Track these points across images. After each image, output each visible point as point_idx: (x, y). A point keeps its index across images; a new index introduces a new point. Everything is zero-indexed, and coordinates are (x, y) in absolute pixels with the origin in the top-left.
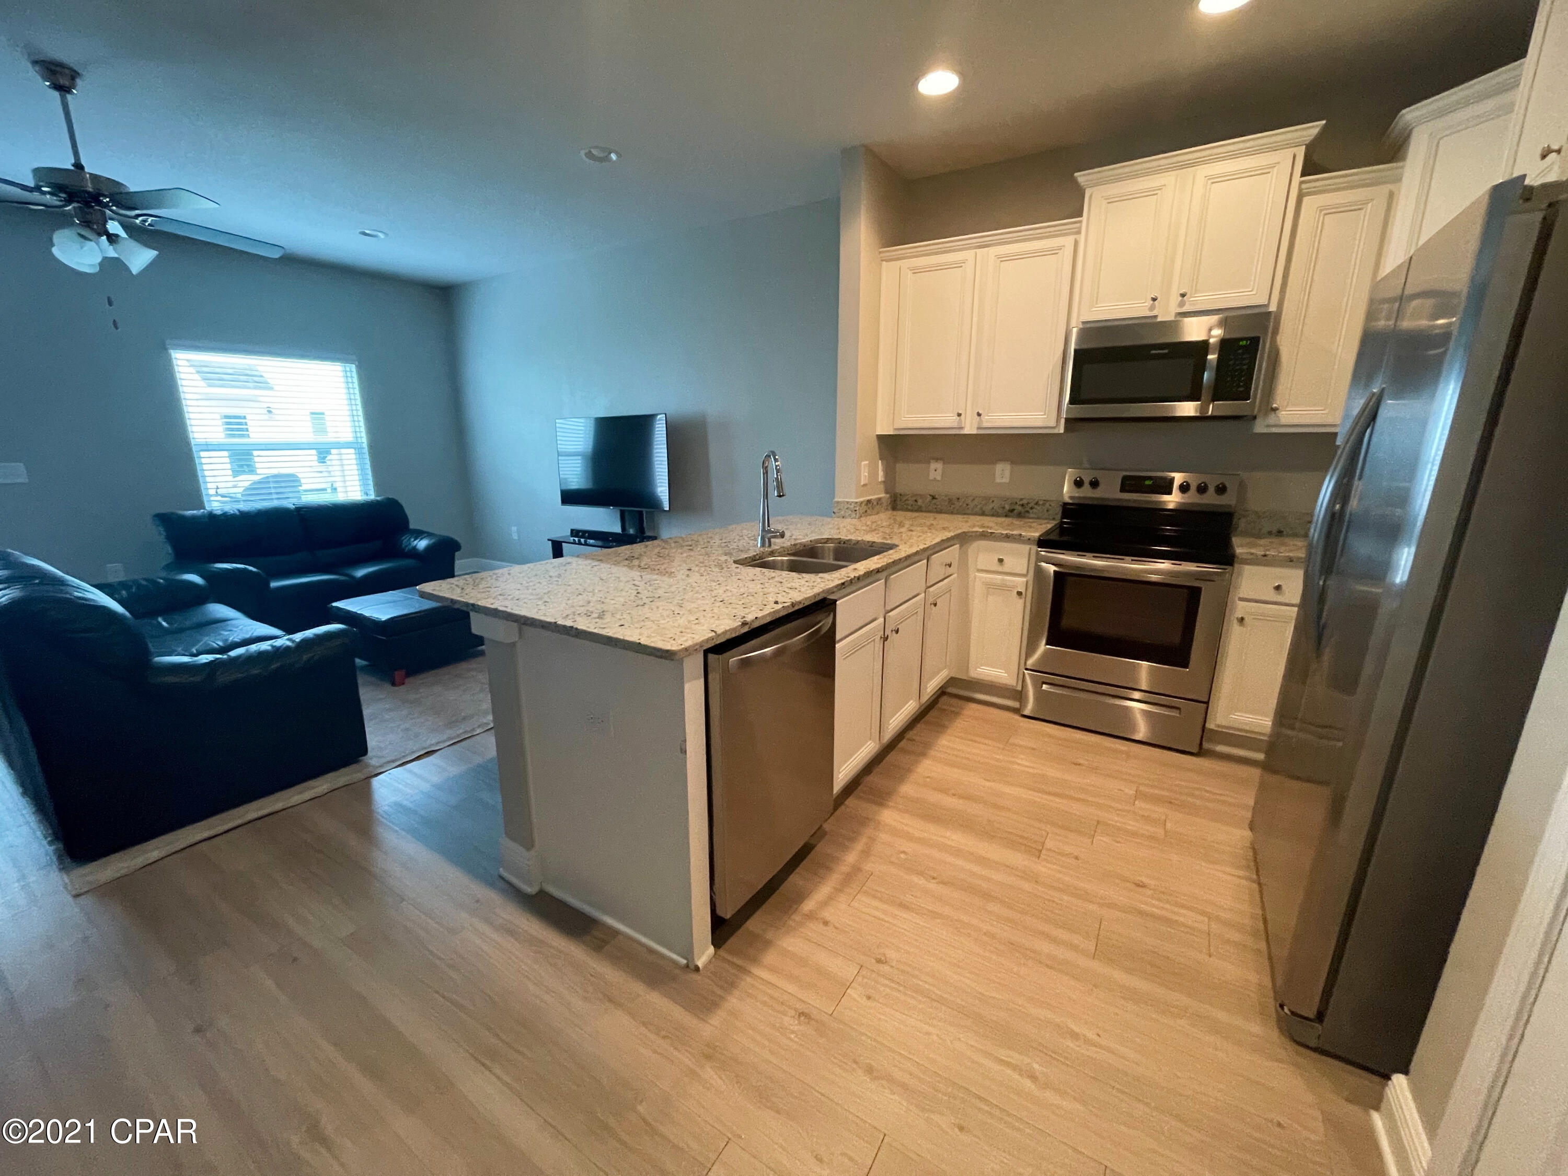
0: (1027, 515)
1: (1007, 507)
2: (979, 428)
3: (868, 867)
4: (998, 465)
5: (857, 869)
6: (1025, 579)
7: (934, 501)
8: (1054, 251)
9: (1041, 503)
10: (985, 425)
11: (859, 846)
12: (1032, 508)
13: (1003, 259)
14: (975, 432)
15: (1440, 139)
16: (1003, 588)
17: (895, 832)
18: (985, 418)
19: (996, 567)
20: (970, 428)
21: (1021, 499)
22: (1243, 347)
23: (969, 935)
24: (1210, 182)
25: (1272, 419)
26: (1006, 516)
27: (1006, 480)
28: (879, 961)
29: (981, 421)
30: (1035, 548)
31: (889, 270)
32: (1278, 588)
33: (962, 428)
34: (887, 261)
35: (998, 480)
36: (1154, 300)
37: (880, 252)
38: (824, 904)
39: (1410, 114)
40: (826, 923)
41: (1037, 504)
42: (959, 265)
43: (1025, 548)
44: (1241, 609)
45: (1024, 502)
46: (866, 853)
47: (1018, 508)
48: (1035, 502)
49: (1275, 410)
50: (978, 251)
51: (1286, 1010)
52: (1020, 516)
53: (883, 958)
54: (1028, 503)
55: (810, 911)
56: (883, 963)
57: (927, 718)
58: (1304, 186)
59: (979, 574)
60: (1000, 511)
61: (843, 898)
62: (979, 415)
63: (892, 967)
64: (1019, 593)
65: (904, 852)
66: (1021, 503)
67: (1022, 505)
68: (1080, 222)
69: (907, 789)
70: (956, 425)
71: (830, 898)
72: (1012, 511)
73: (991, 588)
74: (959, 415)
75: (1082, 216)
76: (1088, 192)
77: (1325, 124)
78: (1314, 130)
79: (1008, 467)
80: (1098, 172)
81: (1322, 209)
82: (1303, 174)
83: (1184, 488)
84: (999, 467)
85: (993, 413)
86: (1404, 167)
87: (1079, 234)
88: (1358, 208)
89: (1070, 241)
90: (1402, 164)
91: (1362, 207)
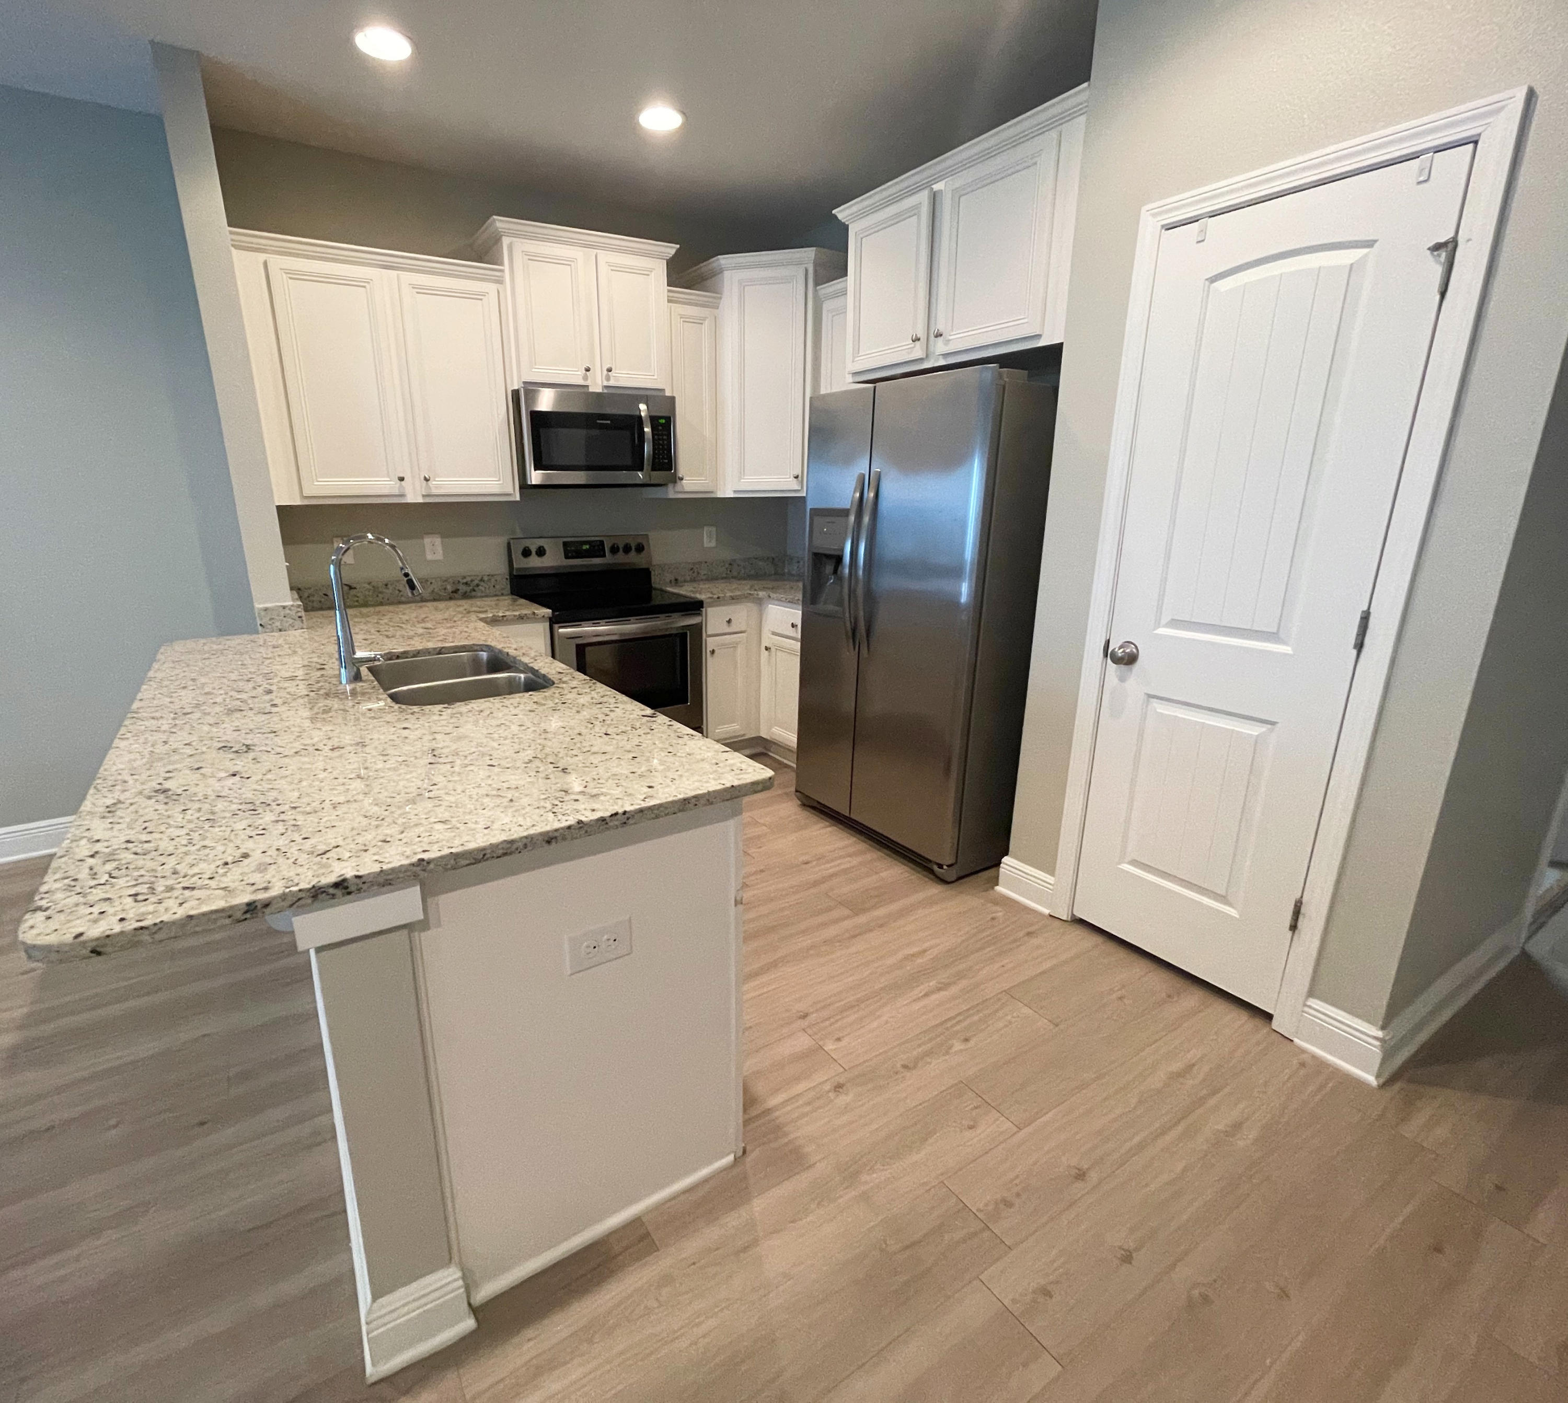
0: (473, 593)
1: (450, 588)
2: (428, 496)
4: (424, 539)
7: (353, 592)
8: (478, 297)
9: (486, 578)
10: (435, 491)
12: (478, 585)
13: (416, 289)
14: (420, 500)
15: (745, 284)
18: (432, 483)
20: (414, 496)
21: (464, 577)
22: (662, 424)
24: (610, 268)
25: (678, 487)
26: (451, 599)
27: (439, 556)
28: (804, 1017)
29: (428, 487)
30: (548, 625)
32: (729, 621)
33: (404, 496)
35: (429, 557)
36: (588, 370)
37: (231, 233)
39: (724, 260)
41: (482, 580)
42: (362, 284)
43: (542, 627)
44: (710, 643)
45: (468, 579)
47: (463, 588)
48: (479, 578)
49: (680, 479)
50: (383, 271)
51: (944, 867)
52: (466, 596)
53: (802, 1014)
54: (472, 581)
56: (807, 1016)
58: (670, 294)
60: (442, 593)
62: (427, 480)
66: (465, 581)
67: (466, 583)
68: (502, 271)
70: (396, 492)
72: (456, 591)
74: (401, 479)
75: (502, 264)
76: (506, 241)
77: (678, 246)
78: (671, 249)
79: (438, 541)
80: (515, 223)
81: (681, 318)
82: (668, 285)
83: (614, 550)
84: (427, 541)
85: (441, 477)
86: (721, 298)
87: (500, 281)
88: (700, 322)
89: (491, 288)
90: (719, 296)
91: (702, 324)
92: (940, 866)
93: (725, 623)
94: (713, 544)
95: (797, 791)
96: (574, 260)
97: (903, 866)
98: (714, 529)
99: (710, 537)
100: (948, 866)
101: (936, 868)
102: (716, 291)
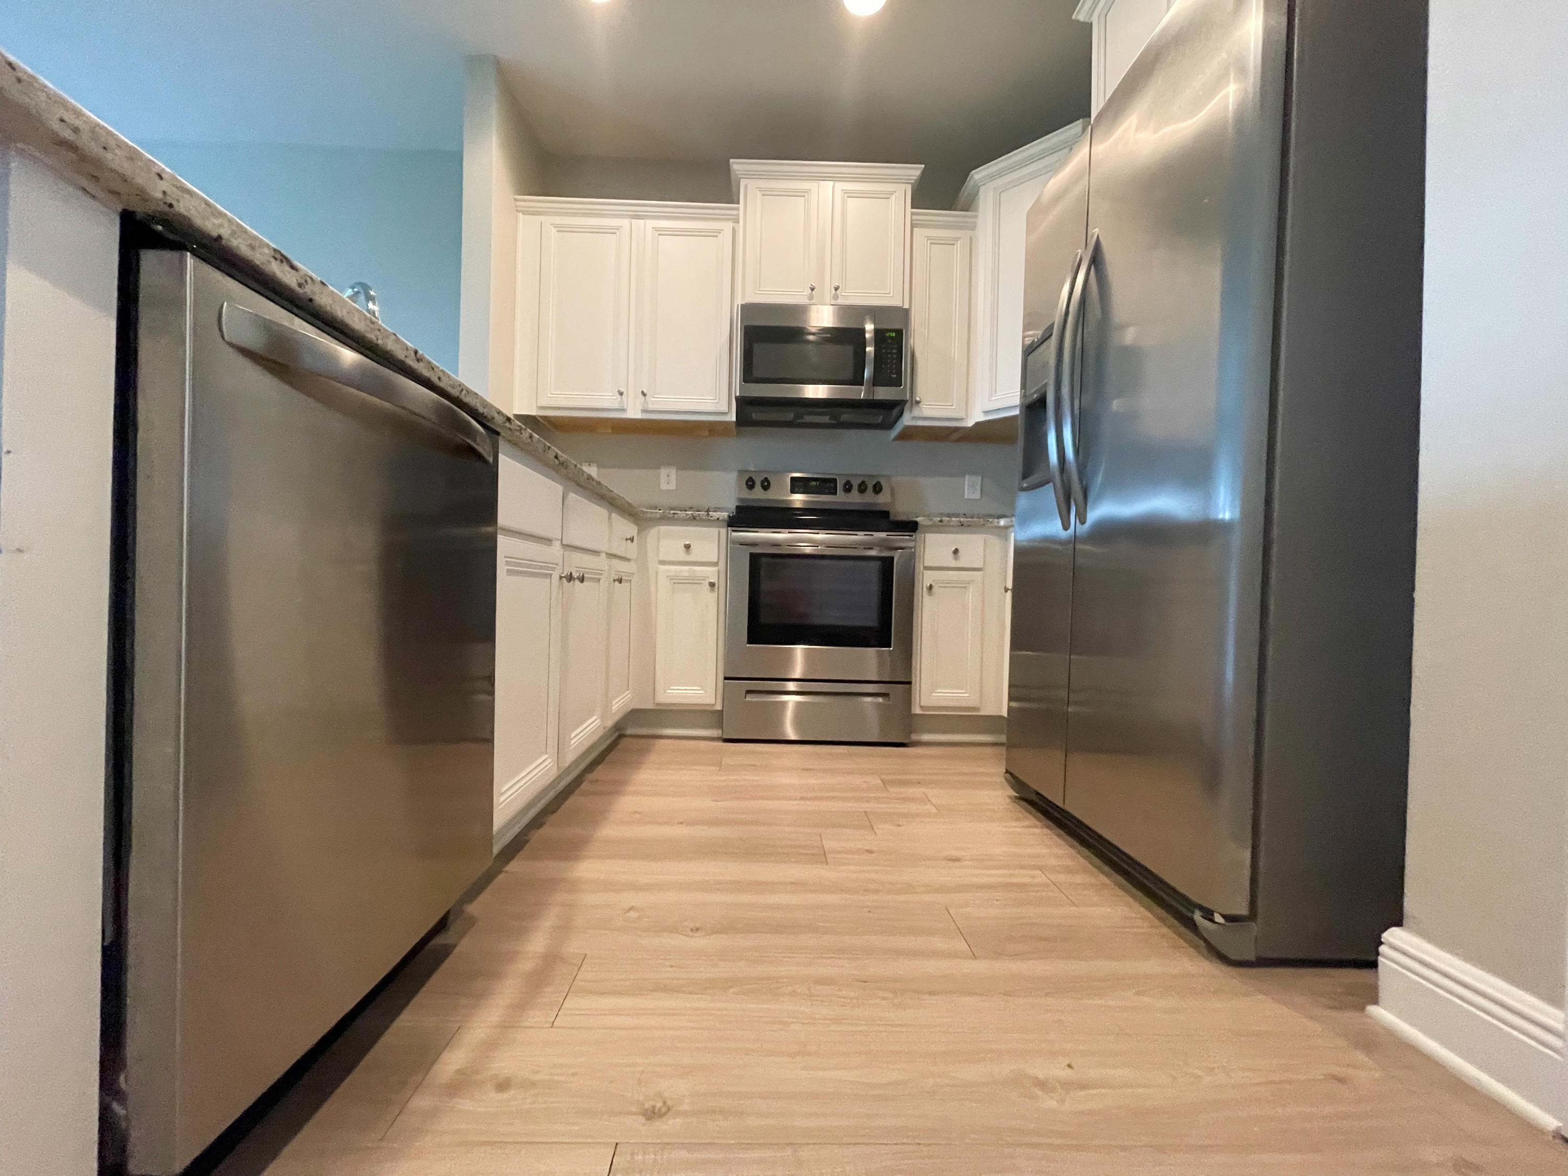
2: (645, 411)
3: (573, 947)
4: (662, 470)
5: (551, 960)
6: (716, 568)
8: (715, 234)
10: (651, 407)
11: (548, 921)
13: (661, 232)
14: (639, 416)
15: (1000, 193)
16: (693, 581)
17: (607, 886)
18: (649, 399)
19: (682, 555)
20: (634, 412)
21: (691, 508)
22: (891, 337)
23: (793, 994)
24: (846, 196)
25: (916, 412)
27: (672, 486)
28: (651, 1115)
29: (646, 402)
30: (723, 531)
31: (527, 226)
32: (956, 552)
33: (624, 410)
34: (524, 213)
35: (664, 486)
36: (812, 289)
37: (516, 200)
38: (490, 1046)
39: (978, 175)
40: (503, 1085)
42: (613, 231)
43: (713, 531)
44: (926, 578)
45: (695, 510)
46: (564, 929)
48: (705, 510)
49: (918, 403)
50: (634, 221)
51: (1218, 918)
53: (659, 1105)
55: (459, 1072)
56: (661, 1116)
57: (608, 758)
58: (914, 217)
59: (662, 567)
61: (534, 1017)
62: (644, 394)
63: (685, 1114)
64: (712, 585)
65: (632, 908)
68: (738, 209)
69: (608, 831)
70: (617, 407)
71: (507, 1026)
73: (676, 581)
74: (621, 394)
75: (738, 203)
76: (743, 183)
77: (923, 166)
78: (915, 171)
79: (673, 472)
80: (751, 164)
81: (928, 239)
82: (912, 208)
83: (848, 488)
84: (664, 472)
85: (660, 394)
86: (976, 217)
87: (737, 221)
88: (951, 243)
89: (727, 226)
90: (975, 213)
91: (953, 244)
92: (1208, 914)
93: (951, 554)
94: (977, 495)
95: (1007, 772)
96: (807, 191)
97: (1136, 905)
98: (978, 479)
99: (972, 486)
100: (1229, 918)
101: (1198, 916)
102: (969, 206)
